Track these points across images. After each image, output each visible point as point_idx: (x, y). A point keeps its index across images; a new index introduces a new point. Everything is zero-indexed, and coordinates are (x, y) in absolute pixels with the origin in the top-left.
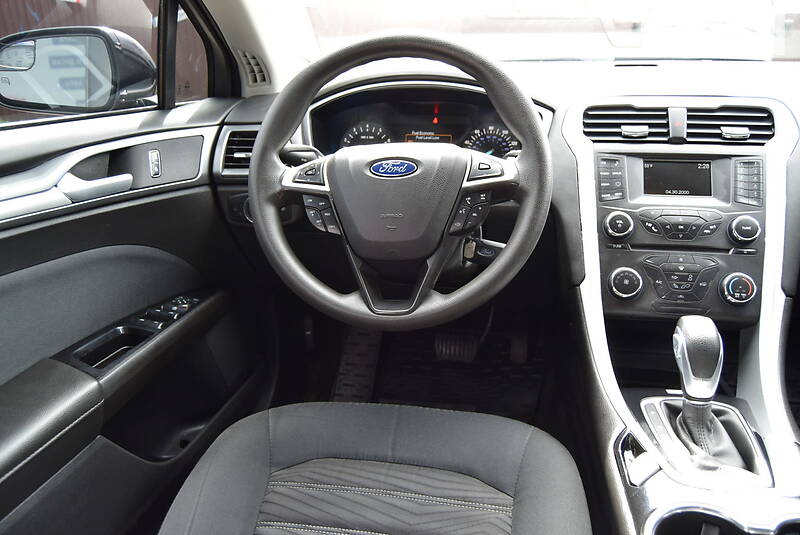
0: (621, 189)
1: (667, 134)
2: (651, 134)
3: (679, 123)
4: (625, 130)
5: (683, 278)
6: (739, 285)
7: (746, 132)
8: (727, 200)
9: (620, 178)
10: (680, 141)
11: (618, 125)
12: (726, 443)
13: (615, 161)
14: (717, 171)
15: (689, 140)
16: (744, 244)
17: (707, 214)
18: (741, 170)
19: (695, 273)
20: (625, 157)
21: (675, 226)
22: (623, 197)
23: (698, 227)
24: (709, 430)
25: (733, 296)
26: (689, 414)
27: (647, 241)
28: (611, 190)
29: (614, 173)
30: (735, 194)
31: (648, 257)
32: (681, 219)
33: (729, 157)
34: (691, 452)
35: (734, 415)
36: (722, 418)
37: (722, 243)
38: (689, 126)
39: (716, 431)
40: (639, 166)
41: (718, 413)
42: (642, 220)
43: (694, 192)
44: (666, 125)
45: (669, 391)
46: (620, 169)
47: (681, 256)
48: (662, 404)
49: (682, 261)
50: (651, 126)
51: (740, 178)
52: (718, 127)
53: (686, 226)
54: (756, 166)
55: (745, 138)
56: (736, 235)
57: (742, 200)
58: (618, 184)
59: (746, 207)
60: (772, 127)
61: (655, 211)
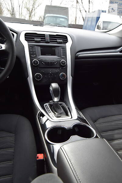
0: (36, 54)
1: (45, 41)
2: (41, 41)
3: (48, 39)
5: (51, 75)
6: (63, 75)
7: (62, 41)
8: (59, 56)
9: (35, 51)
10: (48, 43)
11: (34, 38)
12: (62, 111)
13: (33, 47)
14: (57, 50)
15: (50, 42)
16: (63, 66)
17: (55, 60)
19: (54, 73)
20: (35, 46)
21: (48, 63)
22: (36, 56)
23: (53, 63)
24: (59, 109)
25: (62, 78)
26: (54, 105)
27: (43, 66)
28: (33, 54)
29: (33, 50)
30: (61, 55)
31: (43, 70)
32: (49, 61)
33: (59, 46)
34: (55, 114)
35: (64, 104)
36: (61, 105)
37: (58, 66)
38: (50, 39)
39: (60, 108)
40: (39, 48)
42: (41, 61)
43: (52, 55)
44: (45, 39)
45: (50, 101)
46: (35, 49)
48: (49, 104)
49: (51, 71)
50: (41, 39)
51: (61, 51)
52: (56, 39)
53: (51, 62)
54: (64, 49)
55: (62, 42)
56: (61, 64)
57: (62, 56)
58: (35, 53)
59: (63, 58)
60: (67, 40)
61: (44, 59)
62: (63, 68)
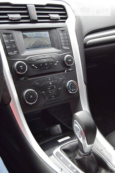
0: (16, 49)
1: (29, 18)
5: (52, 88)
6: (73, 86)
7: (58, 16)
8: (59, 48)
9: (14, 43)
13: (10, 34)
15: (39, 21)
17: (54, 56)
18: (61, 34)
19: (56, 84)
20: (13, 31)
21: (44, 64)
22: (18, 53)
23: (52, 62)
25: (71, 91)
27: (34, 73)
28: (12, 50)
29: (11, 41)
30: (61, 45)
31: (36, 81)
32: (45, 60)
33: (55, 28)
37: (62, 68)
38: (38, 14)
42: (29, 63)
44: (28, 14)
45: (60, 141)
46: (13, 38)
47: (49, 77)
48: (62, 150)
49: (50, 80)
50: (21, 14)
52: (47, 14)
53: (48, 63)
54: (64, 31)
55: (58, 19)
57: (64, 48)
58: (14, 46)
59: (66, 51)
61: (34, 58)
62: (69, 71)
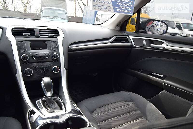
1: (35, 35)
2: (31, 35)
3: (38, 33)
4: (24, 34)
5: (43, 69)
6: (56, 69)
7: (53, 34)
8: (51, 50)
9: (24, 46)
10: (38, 37)
11: (22, 33)
12: (57, 105)
13: (22, 42)
14: (48, 44)
15: (40, 36)
16: (57, 60)
17: (47, 53)
18: (53, 43)
19: (46, 67)
20: (25, 41)
21: (39, 57)
22: (25, 51)
23: (45, 57)
24: (52, 104)
25: (55, 72)
26: (47, 101)
27: (33, 61)
28: (22, 49)
29: (22, 45)
30: (52, 49)
31: (34, 65)
32: (41, 55)
33: (50, 40)
34: (48, 110)
35: (58, 98)
37: (51, 60)
38: (40, 33)
39: (54, 103)
40: (29, 43)
41: (55, 99)
42: (31, 56)
43: (43, 49)
44: (34, 33)
45: (43, 97)
46: (24, 44)
47: (42, 64)
48: (41, 101)
49: (42, 65)
50: (31, 33)
51: (53, 45)
52: (47, 33)
53: (42, 57)
54: (56, 42)
55: (53, 36)
56: (54, 58)
57: (54, 50)
58: (24, 48)
59: (55, 51)
60: (58, 34)
61: (34, 54)
62: (56, 62)
